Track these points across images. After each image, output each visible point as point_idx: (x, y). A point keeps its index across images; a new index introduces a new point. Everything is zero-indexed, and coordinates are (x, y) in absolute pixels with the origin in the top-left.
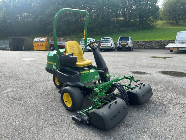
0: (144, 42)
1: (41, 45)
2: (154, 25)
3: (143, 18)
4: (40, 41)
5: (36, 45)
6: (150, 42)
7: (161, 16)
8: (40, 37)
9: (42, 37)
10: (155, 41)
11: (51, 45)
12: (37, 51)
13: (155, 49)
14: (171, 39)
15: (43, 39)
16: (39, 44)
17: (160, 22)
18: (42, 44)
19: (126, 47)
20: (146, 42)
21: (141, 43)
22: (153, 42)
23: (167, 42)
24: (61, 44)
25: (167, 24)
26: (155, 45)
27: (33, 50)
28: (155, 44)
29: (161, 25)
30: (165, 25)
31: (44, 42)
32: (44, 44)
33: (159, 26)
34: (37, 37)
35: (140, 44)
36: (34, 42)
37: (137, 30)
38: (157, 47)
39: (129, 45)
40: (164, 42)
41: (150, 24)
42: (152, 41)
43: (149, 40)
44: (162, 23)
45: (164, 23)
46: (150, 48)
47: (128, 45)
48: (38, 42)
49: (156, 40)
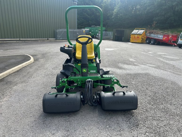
1: (137, 37)
4: (137, 33)
5: (133, 37)
8: (139, 29)
9: (141, 29)
11: (148, 38)
12: (133, 43)
15: (141, 31)
16: (136, 36)
18: (139, 36)
24: (157, 37)
27: (130, 42)
31: (141, 34)
32: (140, 37)
34: (136, 29)
36: (132, 34)
48: (136, 34)
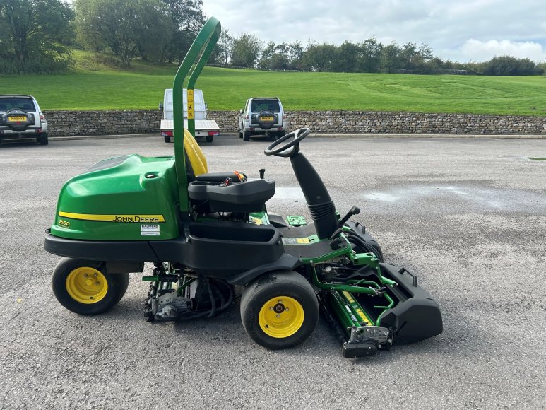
0: (70, 113)
2: (66, 62)
3: (24, 34)
6: (89, 113)
7: (80, 37)
10: (104, 112)
13: (109, 134)
14: (144, 108)
17: (77, 54)
19: (27, 131)
20: (80, 115)
21: (63, 116)
22: (99, 113)
23: (136, 116)
25: (99, 62)
26: (105, 123)
28: (105, 120)
29: (84, 64)
30: (95, 66)
33: (79, 67)
35: (60, 120)
37: (14, 72)
38: (112, 128)
39: (37, 124)
40: (129, 114)
41: (51, 57)
42: (95, 113)
43: (86, 109)
44: (84, 57)
45: (88, 58)
46: (94, 134)
47: (34, 124)
49: (107, 108)
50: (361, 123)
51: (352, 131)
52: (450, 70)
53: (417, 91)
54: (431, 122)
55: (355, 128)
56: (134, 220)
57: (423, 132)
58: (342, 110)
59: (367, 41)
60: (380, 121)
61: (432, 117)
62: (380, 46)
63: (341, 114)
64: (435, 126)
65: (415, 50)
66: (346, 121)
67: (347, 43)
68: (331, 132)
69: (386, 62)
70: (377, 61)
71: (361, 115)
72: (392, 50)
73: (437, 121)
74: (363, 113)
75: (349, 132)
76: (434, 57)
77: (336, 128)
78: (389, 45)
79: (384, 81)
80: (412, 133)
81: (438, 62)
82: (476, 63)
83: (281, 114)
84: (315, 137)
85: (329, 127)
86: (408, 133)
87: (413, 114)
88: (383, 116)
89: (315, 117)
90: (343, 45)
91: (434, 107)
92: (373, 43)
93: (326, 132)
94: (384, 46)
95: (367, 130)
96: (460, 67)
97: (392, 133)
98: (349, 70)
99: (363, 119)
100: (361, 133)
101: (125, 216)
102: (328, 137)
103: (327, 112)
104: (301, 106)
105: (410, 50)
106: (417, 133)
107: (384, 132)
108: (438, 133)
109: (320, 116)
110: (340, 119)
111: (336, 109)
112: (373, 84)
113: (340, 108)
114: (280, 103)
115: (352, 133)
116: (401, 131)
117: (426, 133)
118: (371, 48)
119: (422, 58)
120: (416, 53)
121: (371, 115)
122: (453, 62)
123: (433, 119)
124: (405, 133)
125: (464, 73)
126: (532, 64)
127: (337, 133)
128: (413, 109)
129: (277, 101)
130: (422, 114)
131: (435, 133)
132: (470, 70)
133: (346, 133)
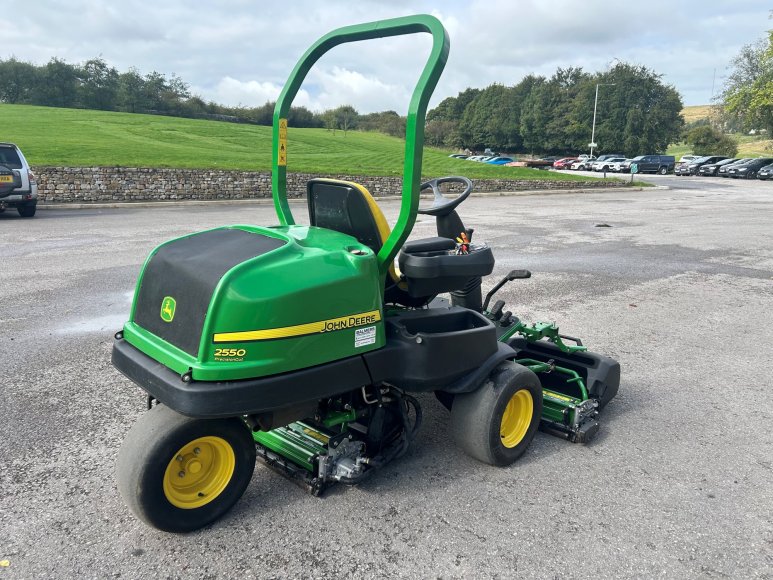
50: (153, 186)
51: (141, 197)
52: (217, 115)
53: (210, 141)
54: (252, 183)
55: (144, 194)
56: (348, 325)
57: (245, 197)
58: (118, 166)
59: (91, 62)
60: (182, 182)
61: (252, 176)
62: (113, 72)
63: (119, 171)
64: (257, 189)
65: (165, 84)
66: (130, 181)
67: (57, 62)
68: (106, 200)
69: (126, 98)
70: (113, 94)
71: (151, 174)
72: (132, 80)
73: (260, 182)
74: (155, 171)
75: (135, 200)
76: (193, 95)
77: (114, 194)
78: (127, 72)
79: (152, 125)
80: (229, 198)
81: (198, 102)
82: (248, 108)
83: (24, 171)
84: (80, 209)
85: (101, 192)
86: (223, 198)
87: (227, 172)
88: (185, 176)
89: (71, 177)
90: (50, 65)
91: (250, 164)
92: (102, 66)
93: (97, 201)
94: (119, 74)
95: (164, 196)
96: (229, 112)
97: (202, 199)
98: (67, 104)
99: (156, 179)
100: (156, 200)
101: (337, 321)
102: (104, 208)
103: (94, 169)
104: (38, 158)
105: (158, 83)
106: (237, 199)
107: (190, 198)
108: (263, 197)
109: (82, 175)
110: (117, 180)
111: (108, 163)
112: (139, 129)
113: (114, 163)
114: (20, 153)
115: (140, 200)
116: (214, 196)
117: (249, 197)
118: (98, 73)
119: (176, 95)
120: (166, 87)
121: (167, 173)
122: (219, 104)
123: (255, 180)
124: (220, 199)
125: (234, 121)
126: (310, 114)
127: (117, 201)
128: (226, 165)
129: (13, 149)
130: (239, 173)
131: (259, 197)
132: (240, 117)
133: (131, 201)
